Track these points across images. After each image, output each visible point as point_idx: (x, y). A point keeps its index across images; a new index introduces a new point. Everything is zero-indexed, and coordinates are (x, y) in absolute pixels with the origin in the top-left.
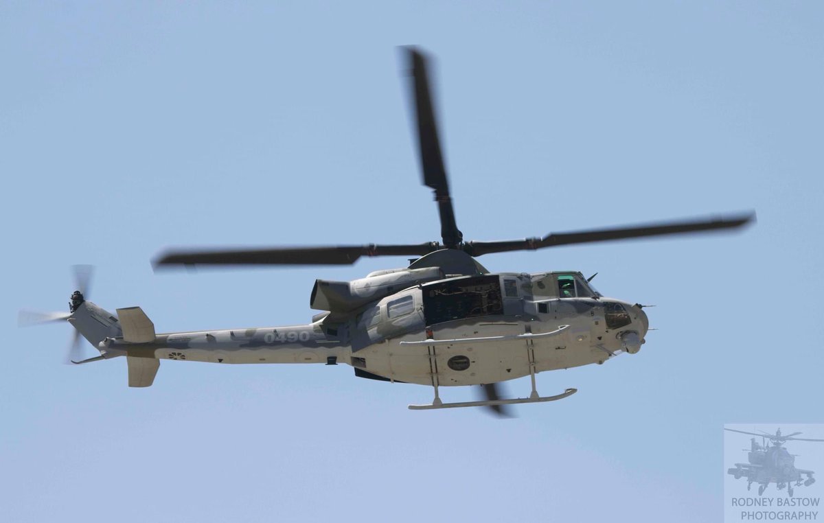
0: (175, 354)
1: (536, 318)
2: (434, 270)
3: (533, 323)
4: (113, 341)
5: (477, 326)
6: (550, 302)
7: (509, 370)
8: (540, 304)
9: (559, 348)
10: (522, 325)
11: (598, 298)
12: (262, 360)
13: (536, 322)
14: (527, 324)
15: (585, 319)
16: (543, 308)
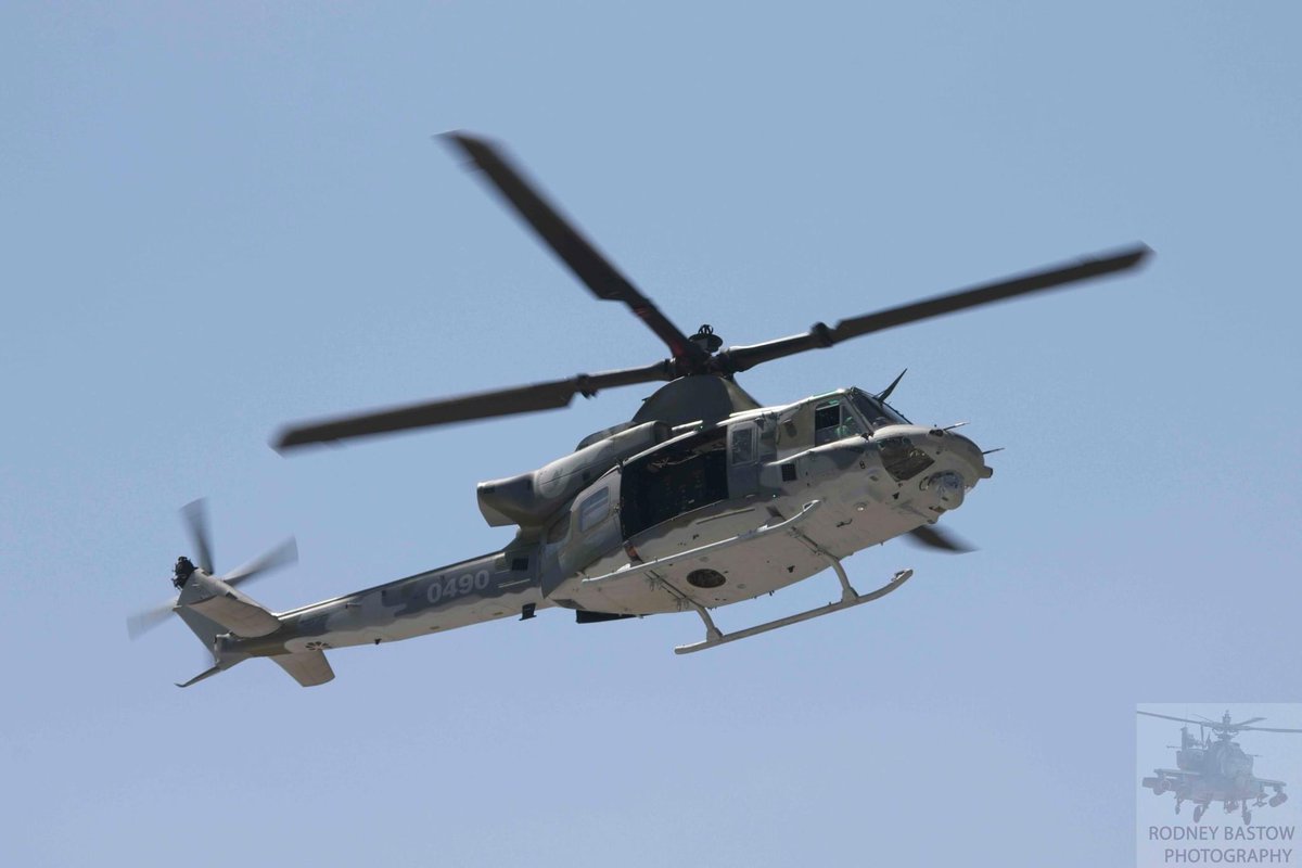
0: (312, 644)
1: (780, 492)
2: (646, 429)
3: (775, 502)
4: (225, 639)
5: (693, 526)
6: (799, 458)
7: (791, 569)
8: (784, 466)
9: (842, 524)
10: (761, 509)
11: (872, 434)
12: (435, 629)
13: (782, 498)
14: (770, 504)
15: (855, 478)
16: (789, 471)
